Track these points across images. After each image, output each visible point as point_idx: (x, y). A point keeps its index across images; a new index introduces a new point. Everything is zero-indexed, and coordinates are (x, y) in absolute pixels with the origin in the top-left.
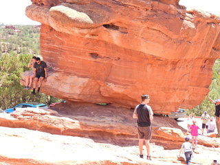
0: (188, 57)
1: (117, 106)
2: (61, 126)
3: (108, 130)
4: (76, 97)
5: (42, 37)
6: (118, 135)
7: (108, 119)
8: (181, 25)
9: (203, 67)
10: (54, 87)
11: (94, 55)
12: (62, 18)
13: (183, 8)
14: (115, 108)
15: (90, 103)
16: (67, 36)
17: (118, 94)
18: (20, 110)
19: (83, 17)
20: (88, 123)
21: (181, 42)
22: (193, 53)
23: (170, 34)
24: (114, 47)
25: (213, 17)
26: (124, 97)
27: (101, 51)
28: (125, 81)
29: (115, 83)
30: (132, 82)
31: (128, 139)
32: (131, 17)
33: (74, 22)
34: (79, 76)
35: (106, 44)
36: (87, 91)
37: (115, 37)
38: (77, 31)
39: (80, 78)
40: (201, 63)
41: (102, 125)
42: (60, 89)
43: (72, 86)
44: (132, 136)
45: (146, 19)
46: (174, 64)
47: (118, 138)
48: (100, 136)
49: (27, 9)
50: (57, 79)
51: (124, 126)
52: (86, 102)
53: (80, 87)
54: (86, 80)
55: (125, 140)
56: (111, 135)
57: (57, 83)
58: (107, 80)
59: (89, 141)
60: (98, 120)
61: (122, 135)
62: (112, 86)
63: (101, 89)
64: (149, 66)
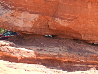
1: (62, 37)
2: (18, 56)
3: (57, 58)
4: (29, 30)
6: (65, 62)
7: (57, 49)
10: (10, 22)
14: (61, 39)
15: (40, 35)
17: (64, 27)
20: (41, 52)
26: (68, 30)
28: (69, 16)
29: (62, 19)
30: (75, 18)
31: (73, 65)
34: (31, 13)
36: (38, 25)
39: (32, 15)
41: (52, 54)
42: (15, 24)
43: (25, 21)
44: (77, 63)
47: (65, 65)
48: (50, 63)
50: (13, 16)
52: (36, 35)
53: (32, 22)
54: (37, 16)
55: (71, 66)
56: (60, 62)
57: (12, 19)
58: (55, 16)
60: (49, 50)
61: (69, 62)
62: (59, 21)
63: (50, 23)
64: (90, 4)
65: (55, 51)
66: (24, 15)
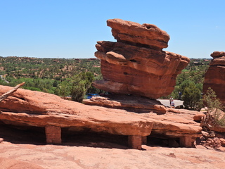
0: (166, 74)
2: (112, 105)
3: (133, 106)
4: (118, 92)
5: (102, 66)
6: (137, 108)
7: (132, 101)
8: (164, 59)
9: (172, 78)
10: (108, 87)
11: (126, 73)
12: (112, 57)
13: (164, 52)
14: (134, 96)
15: (124, 94)
16: (114, 65)
17: (136, 90)
18: (94, 98)
19: (121, 56)
20: (124, 103)
21: (164, 67)
22: (169, 72)
23: (159, 64)
24: (134, 69)
25: (177, 56)
26: (139, 92)
27: (128, 71)
28: (139, 84)
29: (135, 86)
30: (142, 85)
31: (141, 110)
32: (142, 57)
33: (117, 59)
34: (119, 83)
35: (131, 68)
36: (122, 89)
37: (135, 65)
38: (118, 63)
40: (171, 76)
42: (111, 88)
43: (116, 87)
44: (143, 109)
45: (149, 58)
46: (160, 77)
47: (137, 110)
48: (129, 109)
49: (96, 53)
50: (109, 84)
51: (140, 105)
52: (122, 94)
53: (119, 87)
54: (122, 84)
56: (134, 108)
58: (131, 84)
59: (124, 111)
60: (128, 102)
61: (139, 108)
62: (133, 87)
63: (128, 88)
64: (150, 78)
65: (131, 103)
66: (115, 84)
